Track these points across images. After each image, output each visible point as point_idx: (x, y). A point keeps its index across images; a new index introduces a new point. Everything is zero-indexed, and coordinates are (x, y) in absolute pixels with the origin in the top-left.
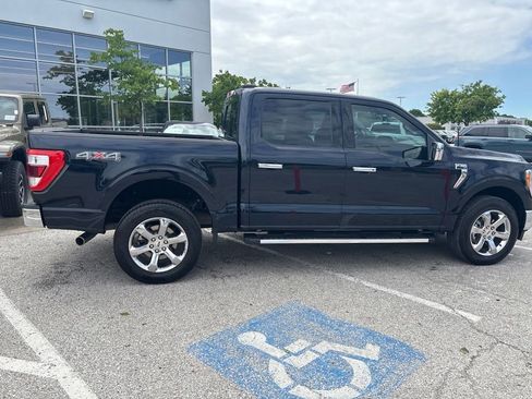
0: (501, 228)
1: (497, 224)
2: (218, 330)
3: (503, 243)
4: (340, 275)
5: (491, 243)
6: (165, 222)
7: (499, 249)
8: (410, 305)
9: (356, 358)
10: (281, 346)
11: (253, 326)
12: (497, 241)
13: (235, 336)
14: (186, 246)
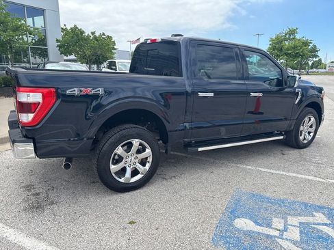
0: (311, 127)
1: (310, 124)
3: (312, 134)
4: (241, 166)
5: (307, 135)
6: (136, 143)
7: (310, 138)
8: (302, 181)
9: (319, 224)
11: (234, 213)
12: (309, 133)
13: (233, 226)
14: (150, 160)
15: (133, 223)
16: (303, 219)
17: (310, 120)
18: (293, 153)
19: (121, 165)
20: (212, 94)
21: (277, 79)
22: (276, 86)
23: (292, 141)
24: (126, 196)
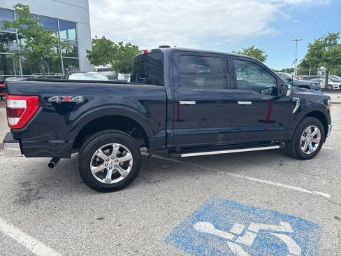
0: (315, 137)
1: (314, 134)
2: (178, 223)
3: (317, 145)
4: (230, 174)
5: (311, 145)
6: (116, 146)
7: (315, 149)
8: (286, 191)
9: (279, 233)
10: (227, 230)
11: (199, 217)
12: (313, 144)
13: (192, 227)
14: (131, 163)
15: (102, 219)
16: (265, 227)
17: (313, 130)
18: (293, 164)
19: (102, 167)
20: (194, 103)
21: (273, 87)
22: (271, 94)
23: (292, 152)
24: (107, 196)
